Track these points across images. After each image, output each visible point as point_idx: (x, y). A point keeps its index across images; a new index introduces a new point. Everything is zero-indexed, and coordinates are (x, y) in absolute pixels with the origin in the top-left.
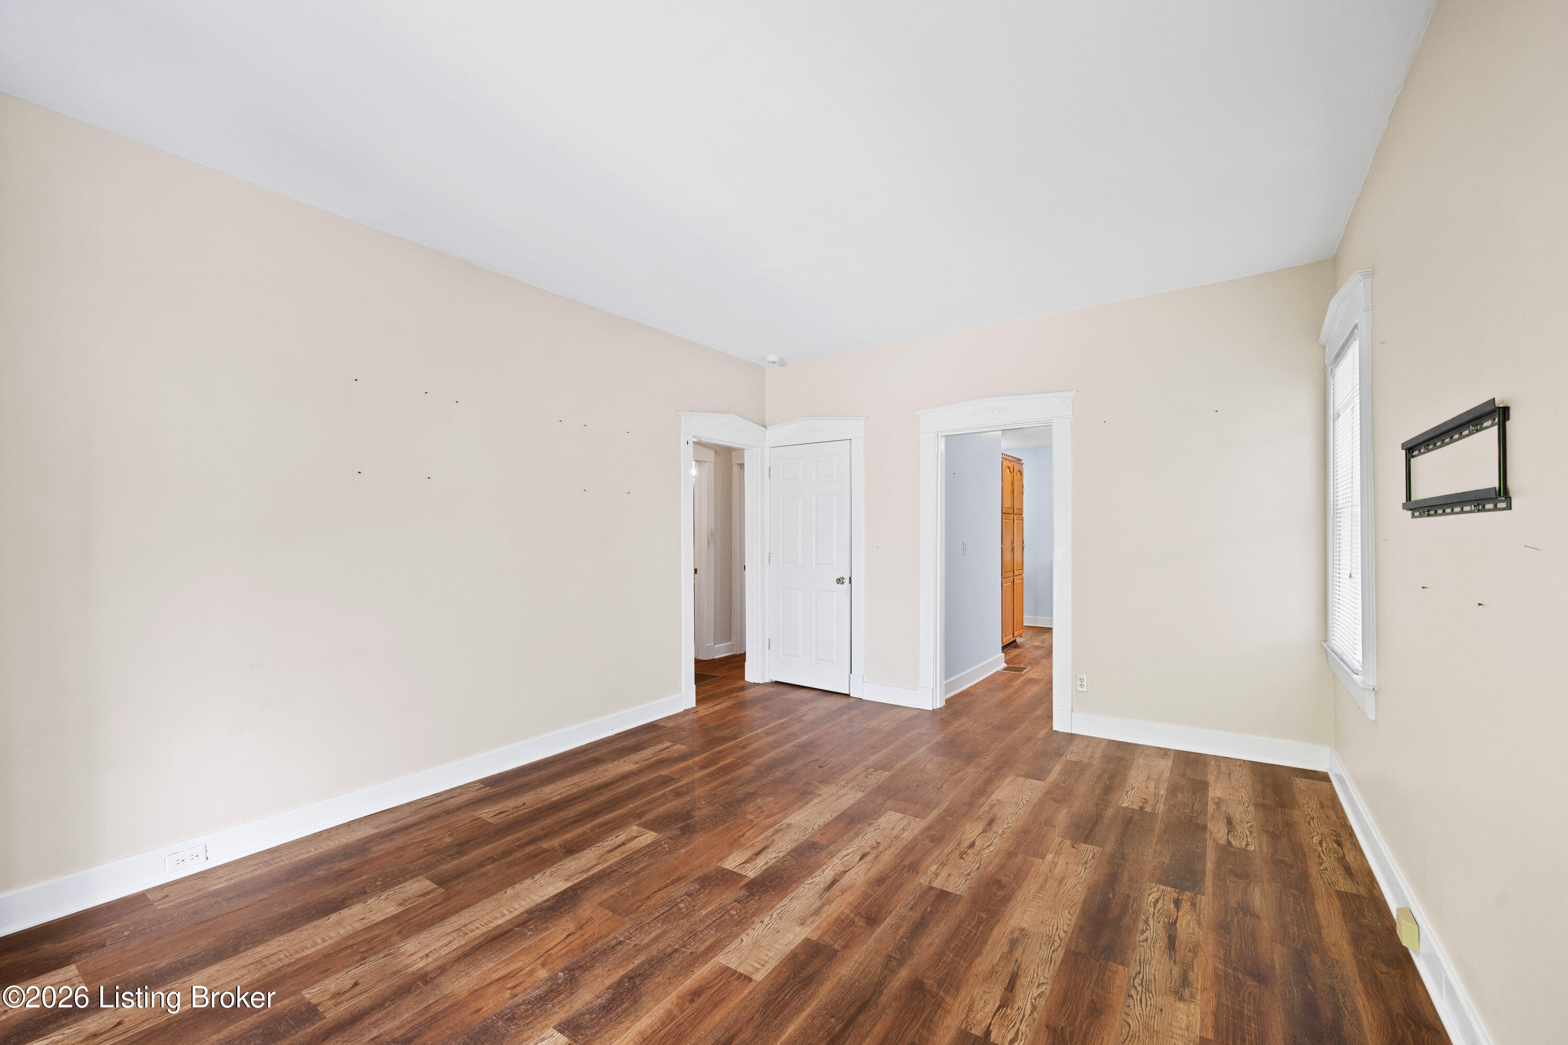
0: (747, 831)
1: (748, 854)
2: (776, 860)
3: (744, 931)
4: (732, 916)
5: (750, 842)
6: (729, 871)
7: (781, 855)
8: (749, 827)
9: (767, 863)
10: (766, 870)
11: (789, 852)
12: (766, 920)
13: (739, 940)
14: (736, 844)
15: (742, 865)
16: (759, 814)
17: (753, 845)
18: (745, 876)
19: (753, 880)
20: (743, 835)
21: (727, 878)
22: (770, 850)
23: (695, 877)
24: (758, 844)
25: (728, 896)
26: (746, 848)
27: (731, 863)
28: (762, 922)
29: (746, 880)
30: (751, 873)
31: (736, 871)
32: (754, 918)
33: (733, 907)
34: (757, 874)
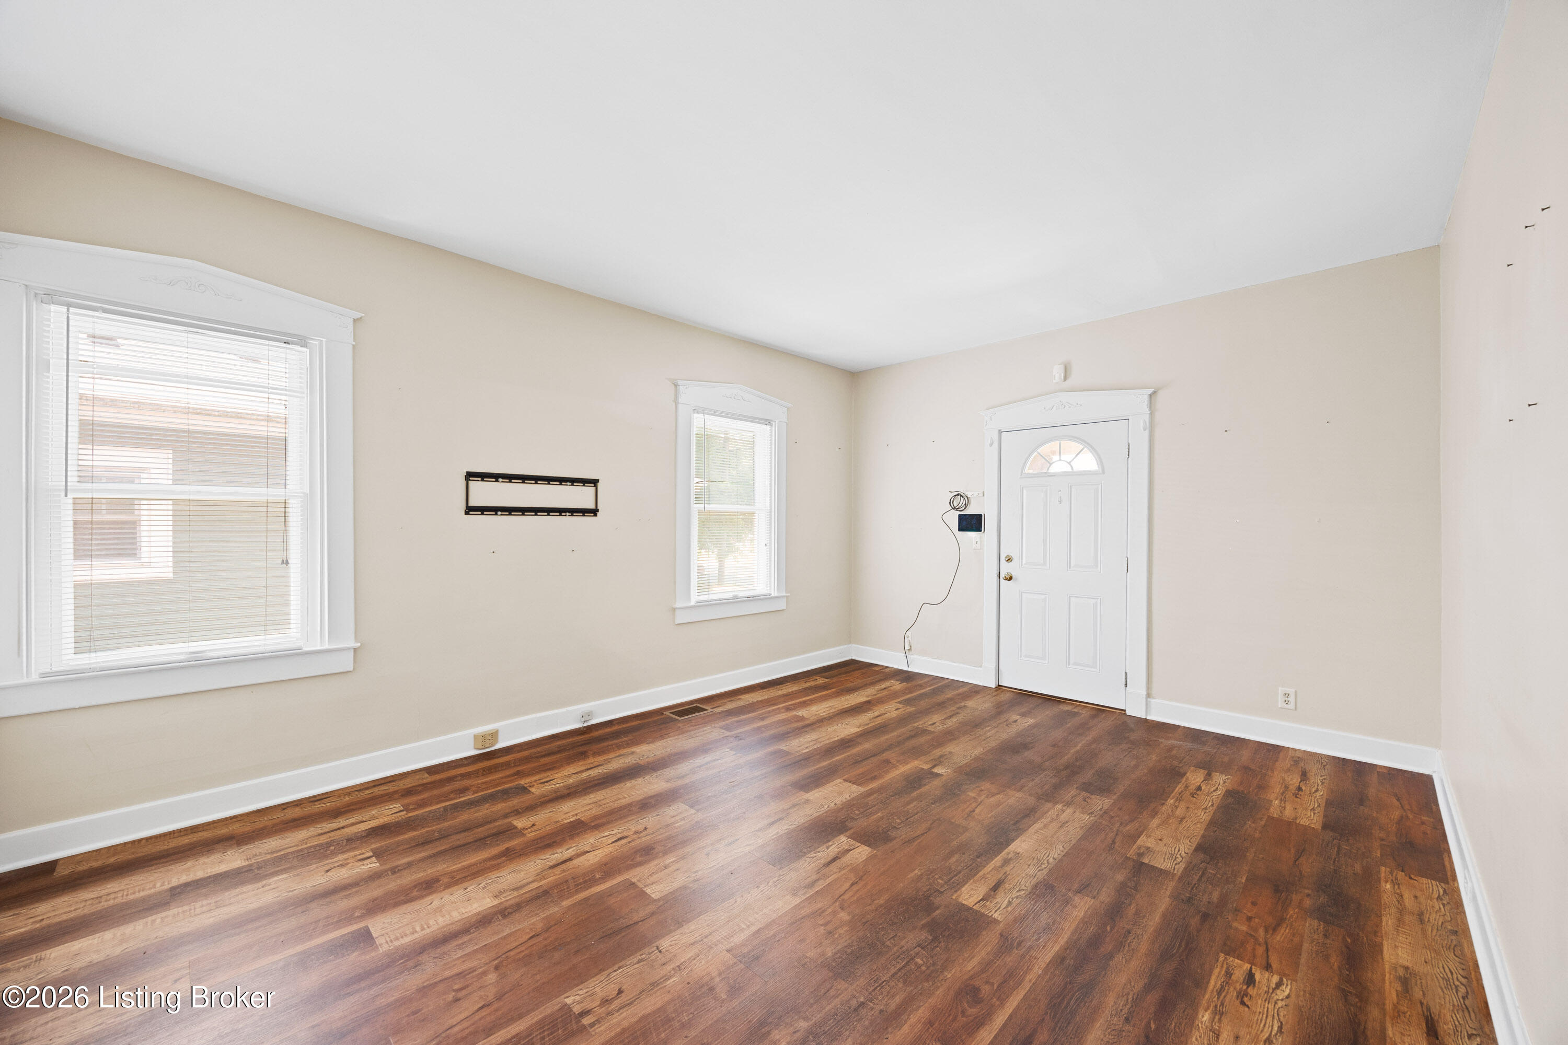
0: (847, 890)
1: (846, 859)
2: (818, 850)
3: (848, 801)
4: (858, 810)
5: (844, 874)
6: (864, 843)
7: (812, 855)
8: (846, 897)
9: (828, 848)
10: (829, 841)
11: (803, 856)
12: (833, 805)
13: (852, 797)
14: (860, 874)
15: (852, 848)
16: (831, 921)
17: (841, 869)
18: (849, 837)
19: (842, 833)
20: (852, 885)
21: (864, 838)
22: (823, 861)
23: (895, 842)
24: (835, 870)
25: (862, 823)
26: (849, 866)
27: (862, 852)
28: (835, 804)
29: (848, 833)
30: (843, 840)
31: (857, 843)
32: (841, 807)
33: (858, 815)
34: (838, 838)
